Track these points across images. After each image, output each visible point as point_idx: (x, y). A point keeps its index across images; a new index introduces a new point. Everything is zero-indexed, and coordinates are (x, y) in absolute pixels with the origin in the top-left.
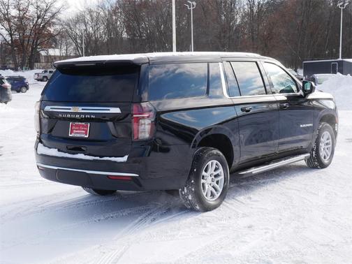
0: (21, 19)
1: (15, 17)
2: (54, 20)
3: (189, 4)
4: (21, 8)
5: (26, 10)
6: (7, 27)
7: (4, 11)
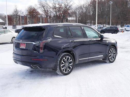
0: (59, 8)
1: (58, 8)
2: (70, 8)
3: (110, 3)
4: (60, 5)
5: (61, 5)
6: (55, 10)
7: (54, 6)
